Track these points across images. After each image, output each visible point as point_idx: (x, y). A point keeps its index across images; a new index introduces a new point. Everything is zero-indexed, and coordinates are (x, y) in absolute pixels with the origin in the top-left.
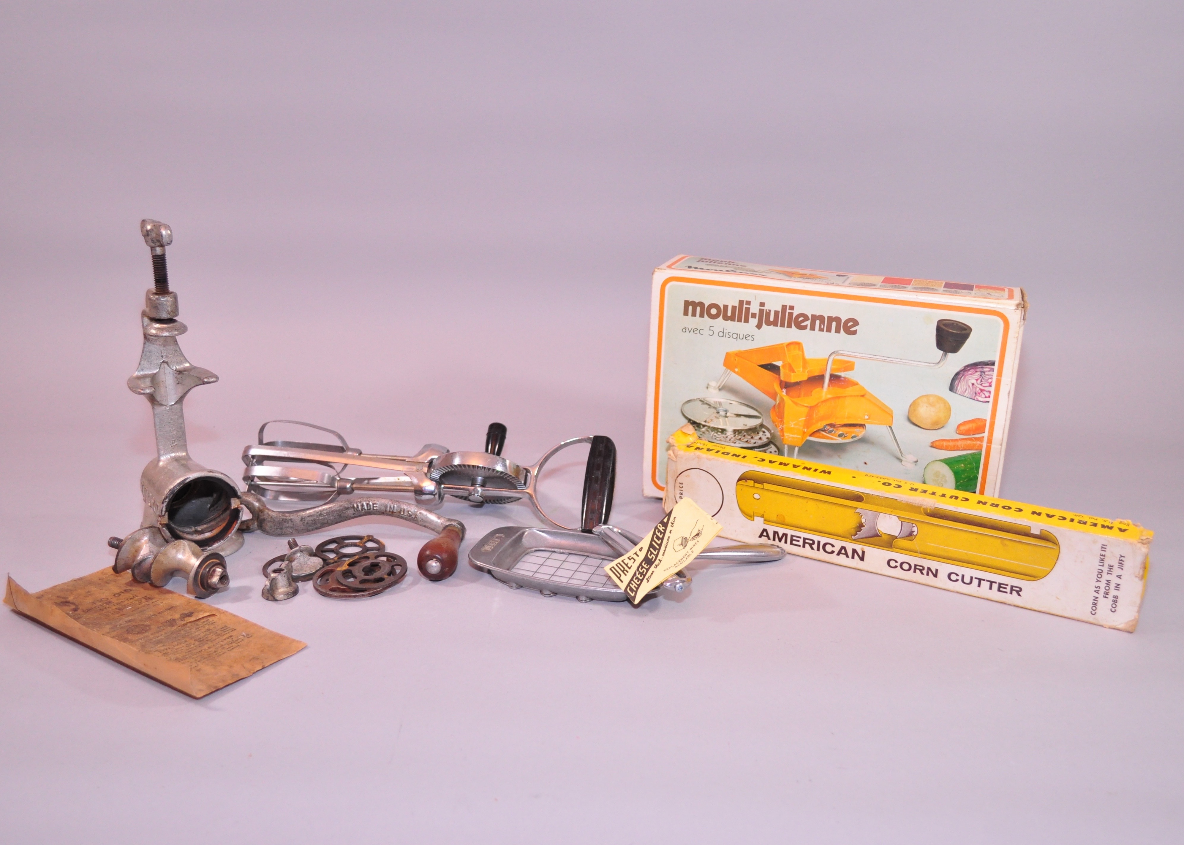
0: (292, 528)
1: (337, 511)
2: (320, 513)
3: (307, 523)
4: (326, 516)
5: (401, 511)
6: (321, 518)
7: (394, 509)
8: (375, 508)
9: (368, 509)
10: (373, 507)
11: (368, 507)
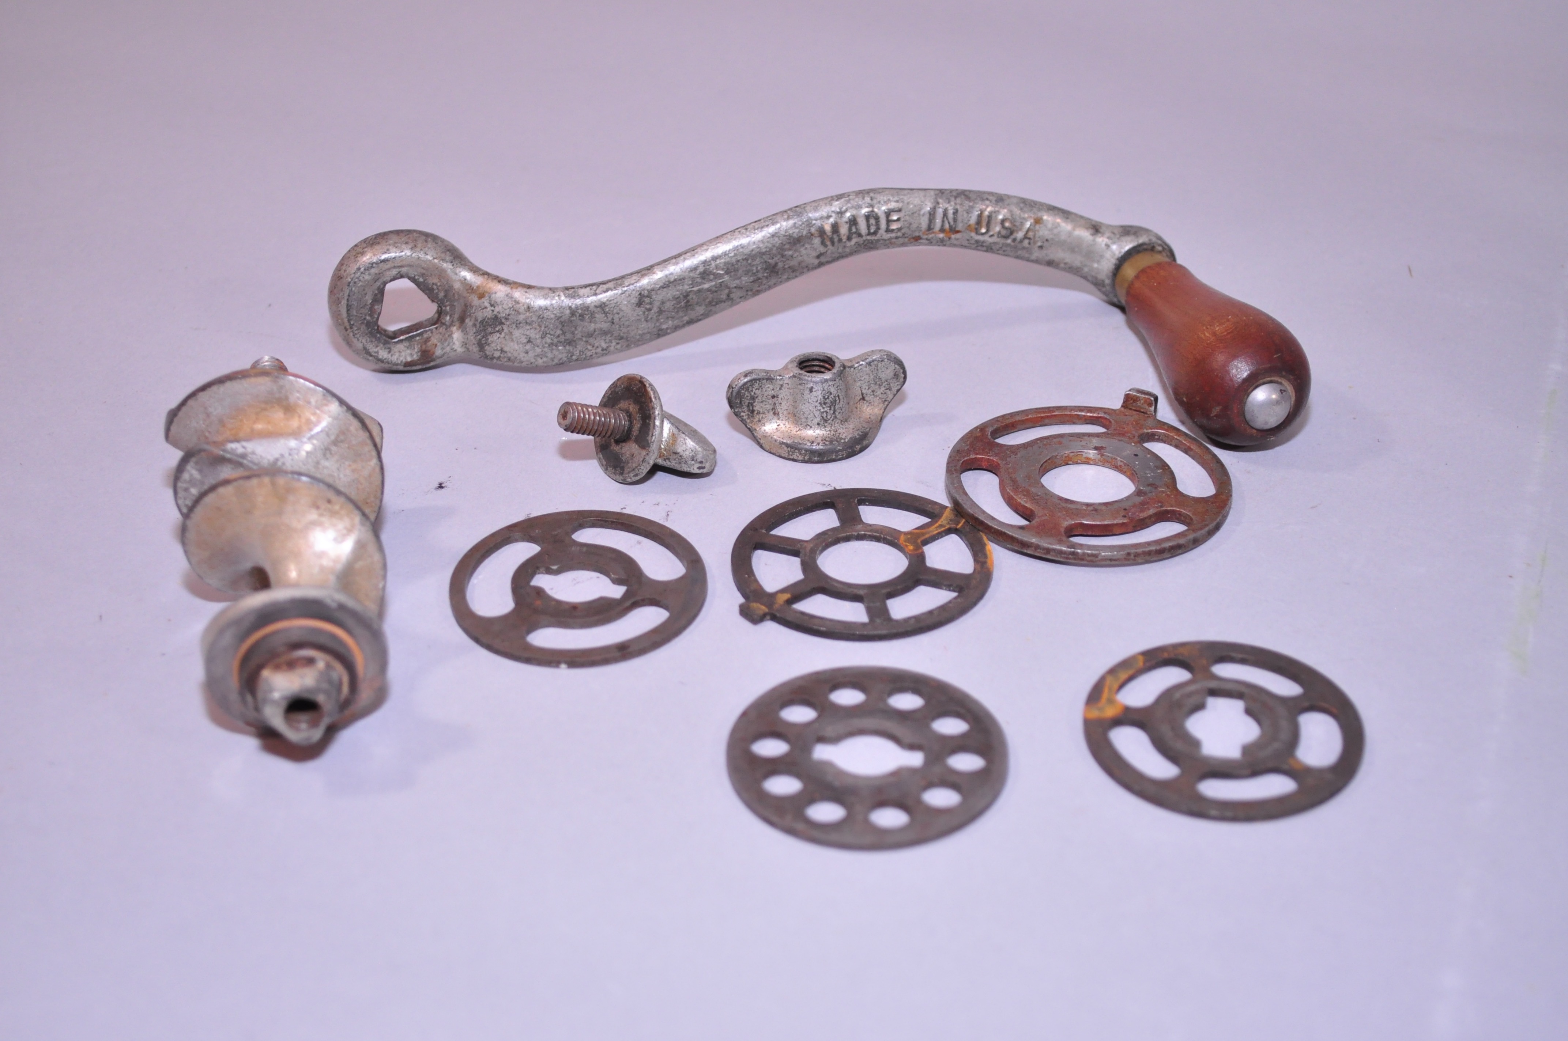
0: (604, 333)
1: (762, 254)
2: (701, 269)
3: (660, 312)
4: (726, 278)
5: (979, 223)
6: (706, 286)
7: (955, 220)
8: (894, 226)
9: (869, 234)
10: (889, 221)
11: (869, 227)
